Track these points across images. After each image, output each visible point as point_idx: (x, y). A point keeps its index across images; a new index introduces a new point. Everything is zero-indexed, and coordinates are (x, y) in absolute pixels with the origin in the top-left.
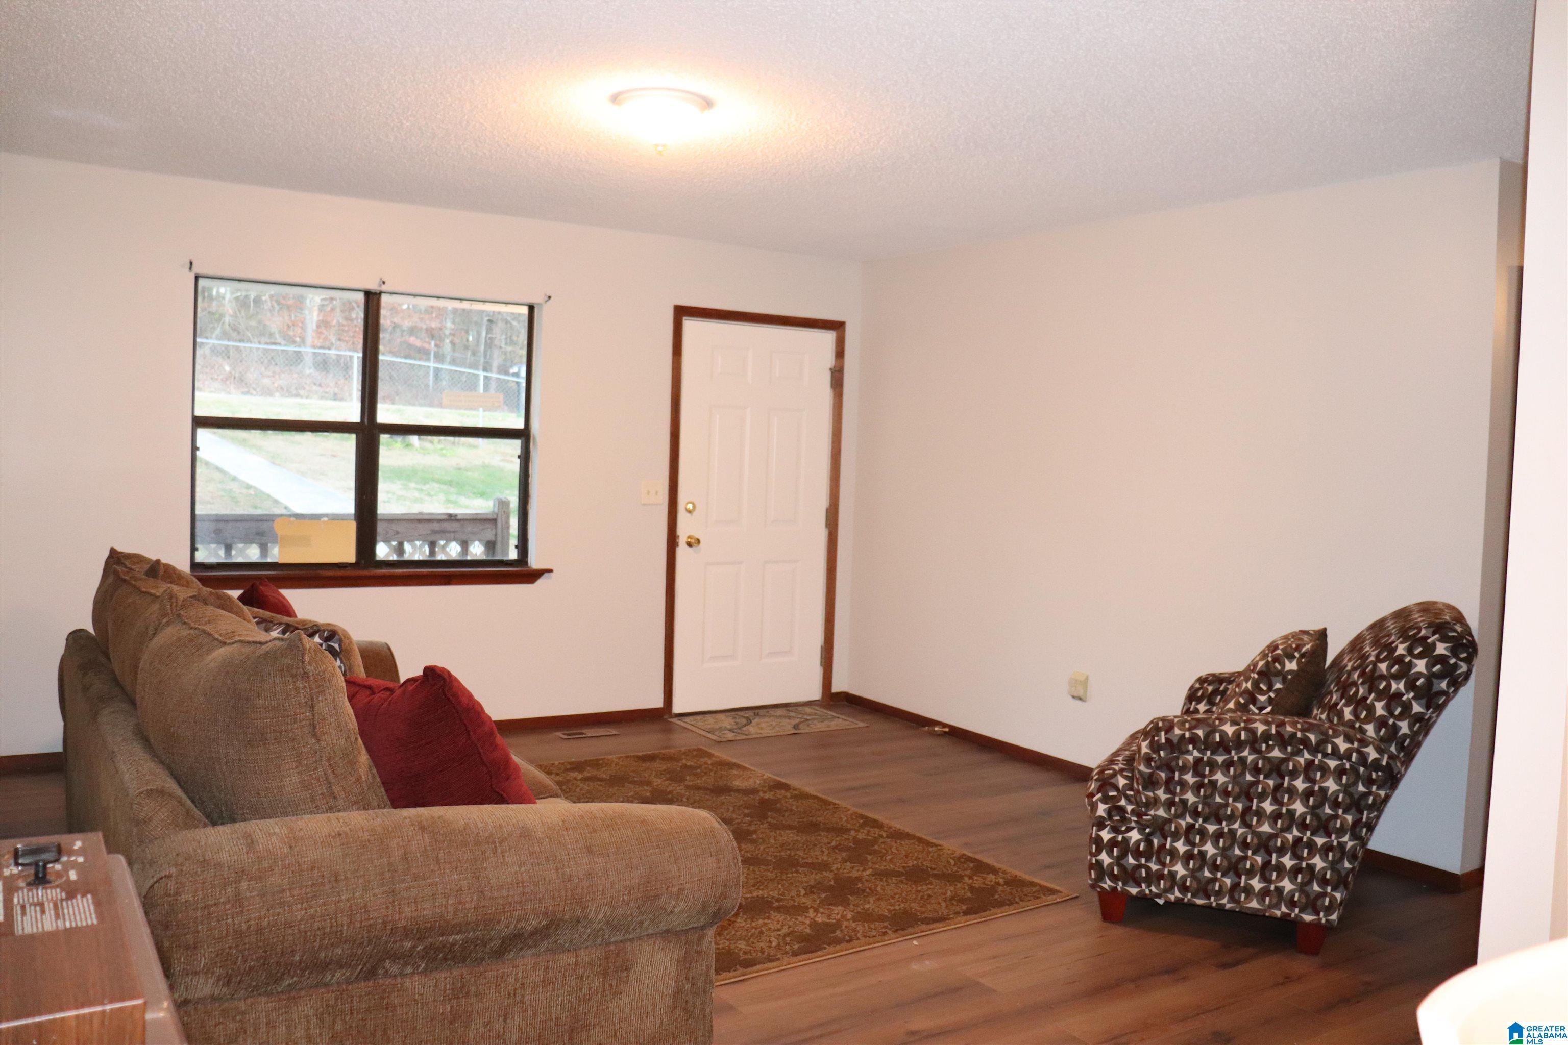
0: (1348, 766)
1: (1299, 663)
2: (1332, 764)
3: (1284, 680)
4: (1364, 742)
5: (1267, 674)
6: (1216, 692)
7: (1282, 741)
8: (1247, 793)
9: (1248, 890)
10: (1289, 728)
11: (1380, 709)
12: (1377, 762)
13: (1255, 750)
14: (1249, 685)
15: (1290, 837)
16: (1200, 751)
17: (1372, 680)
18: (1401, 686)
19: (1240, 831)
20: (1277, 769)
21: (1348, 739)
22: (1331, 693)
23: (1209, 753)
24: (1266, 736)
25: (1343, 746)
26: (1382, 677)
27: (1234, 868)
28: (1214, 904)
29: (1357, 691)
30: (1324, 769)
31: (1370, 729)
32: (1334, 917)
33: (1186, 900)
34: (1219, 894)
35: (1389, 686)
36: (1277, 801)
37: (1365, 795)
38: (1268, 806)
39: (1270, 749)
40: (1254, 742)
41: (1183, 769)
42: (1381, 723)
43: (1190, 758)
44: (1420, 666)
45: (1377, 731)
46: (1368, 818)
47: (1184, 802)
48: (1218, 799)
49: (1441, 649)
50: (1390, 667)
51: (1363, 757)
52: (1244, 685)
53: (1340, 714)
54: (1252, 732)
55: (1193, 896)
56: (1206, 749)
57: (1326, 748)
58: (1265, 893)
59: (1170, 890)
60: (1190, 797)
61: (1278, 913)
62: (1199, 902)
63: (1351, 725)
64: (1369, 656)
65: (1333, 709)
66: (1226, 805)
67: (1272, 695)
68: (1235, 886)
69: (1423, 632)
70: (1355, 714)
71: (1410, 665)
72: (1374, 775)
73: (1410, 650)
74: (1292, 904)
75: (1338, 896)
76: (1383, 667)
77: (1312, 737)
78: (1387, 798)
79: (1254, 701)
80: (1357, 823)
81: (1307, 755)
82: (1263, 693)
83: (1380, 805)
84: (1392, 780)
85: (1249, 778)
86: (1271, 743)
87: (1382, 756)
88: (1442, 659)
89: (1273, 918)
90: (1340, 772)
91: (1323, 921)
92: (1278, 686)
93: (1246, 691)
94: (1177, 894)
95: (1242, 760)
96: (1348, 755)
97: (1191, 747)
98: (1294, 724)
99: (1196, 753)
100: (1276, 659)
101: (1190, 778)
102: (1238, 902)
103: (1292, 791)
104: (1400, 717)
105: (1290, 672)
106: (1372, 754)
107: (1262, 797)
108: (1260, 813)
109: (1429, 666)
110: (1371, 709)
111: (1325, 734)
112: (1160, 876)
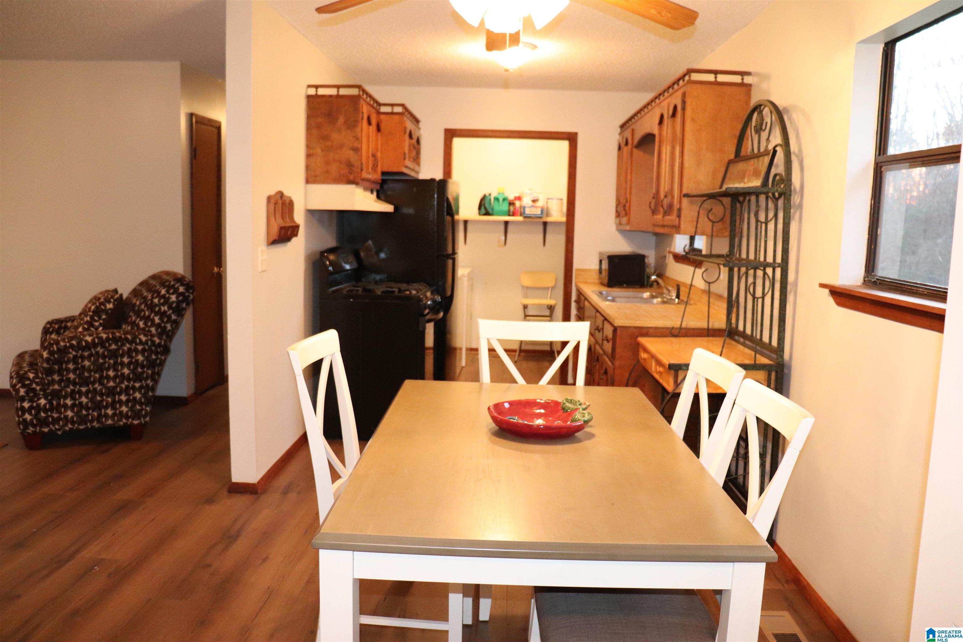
0: (147, 347)
1: (114, 304)
2: (140, 348)
3: (107, 314)
4: (152, 336)
5: (97, 312)
6: (60, 328)
7: (116, 340)
8: (100, 368)
9: (106, 416)
10: (118, 334)
11: (157, 319)
12: (159, 344)
13: (103, 346)
14: (88, 318)
15: (123, 386)
16: (76, 351)
17: (151, 307)
18: (166, 308)
19: (99, 388)
20: (114, 354)
21: (145, 335)
22: (131, 317)
23: (80, 352)
24: (108, 339)
25: (144, 339)
26: (156, 305)
27: (98, 406)
28: (90, 427)
29: (145, 314)
30: (136, 351)
31: (153, 330)
32: (148, 419)
33: (75, 428)
34: (92, 421)
35: (160, 309)
36: (115, 370)
37: (156, 360)
38: (111, 373)
39: (110, 345)
40: (102, 343)
41: (68, 362)
42: (158, 326)
43: (71, 356)
44: (173, 298)
45: (157, 330)
46: (158, 370)
47: (68, 379)
48: (86, 374)
49: (181, 289)
50: (159, 301)
51: (153, 342)
52: (85, 319)
53: (138, 325)
54: (100, 338)
55: (78, 425)
56: (79, 349)
57: (136, 341)
58: (114, 415)
59: (66, 425)
60: (72, 376)
61: (121, 423)
62: (82, 427)
63: (144, 329)
64: (147, 297)
65: (133, 324)
66: (90, 376)
67: (101, 321)
68: (100, 415)
69: (172, 283)
70: (145, 324)
71: (169, 298)
72: (159, 350)
73: (168, 292)
74: (127, 417)
75: (148, 409)
76: (156, 301)
77: (129, 337)
78: (165, 359)
79: (93, 326)
80: (153, 373)
81: (128, 345)
82: (96, 321)
83: (162, 364)
84: (166, 350)
85: (101, 361)
86: (110, 342)
87: (161, 341)
88: (182, 294)
89: (120, 427)
90: (144, 351)
91: (143, 422)
92: (104, 317)
93: (87, 321)
94: (70, 426)
95: (97, 353)
96: (146, 342)
97: (71, 350)
98: (119, 332)
99: (74, 353)
100: (101, 304)
101: (71, 366)
102: (101, 423)
103: (122, 364)
104: (167, 322)
105: (110, 309)
106: (157, 340)
107: (108, 369)
108: (108, 377)
109: (177, 298)
110: (153, 321)
111: (135, 334)
112: (59, 419)
